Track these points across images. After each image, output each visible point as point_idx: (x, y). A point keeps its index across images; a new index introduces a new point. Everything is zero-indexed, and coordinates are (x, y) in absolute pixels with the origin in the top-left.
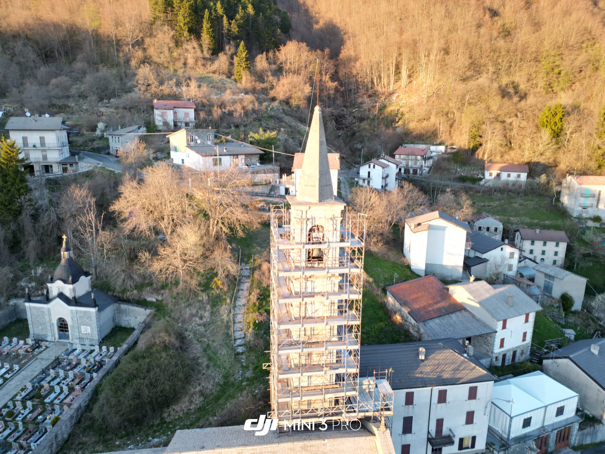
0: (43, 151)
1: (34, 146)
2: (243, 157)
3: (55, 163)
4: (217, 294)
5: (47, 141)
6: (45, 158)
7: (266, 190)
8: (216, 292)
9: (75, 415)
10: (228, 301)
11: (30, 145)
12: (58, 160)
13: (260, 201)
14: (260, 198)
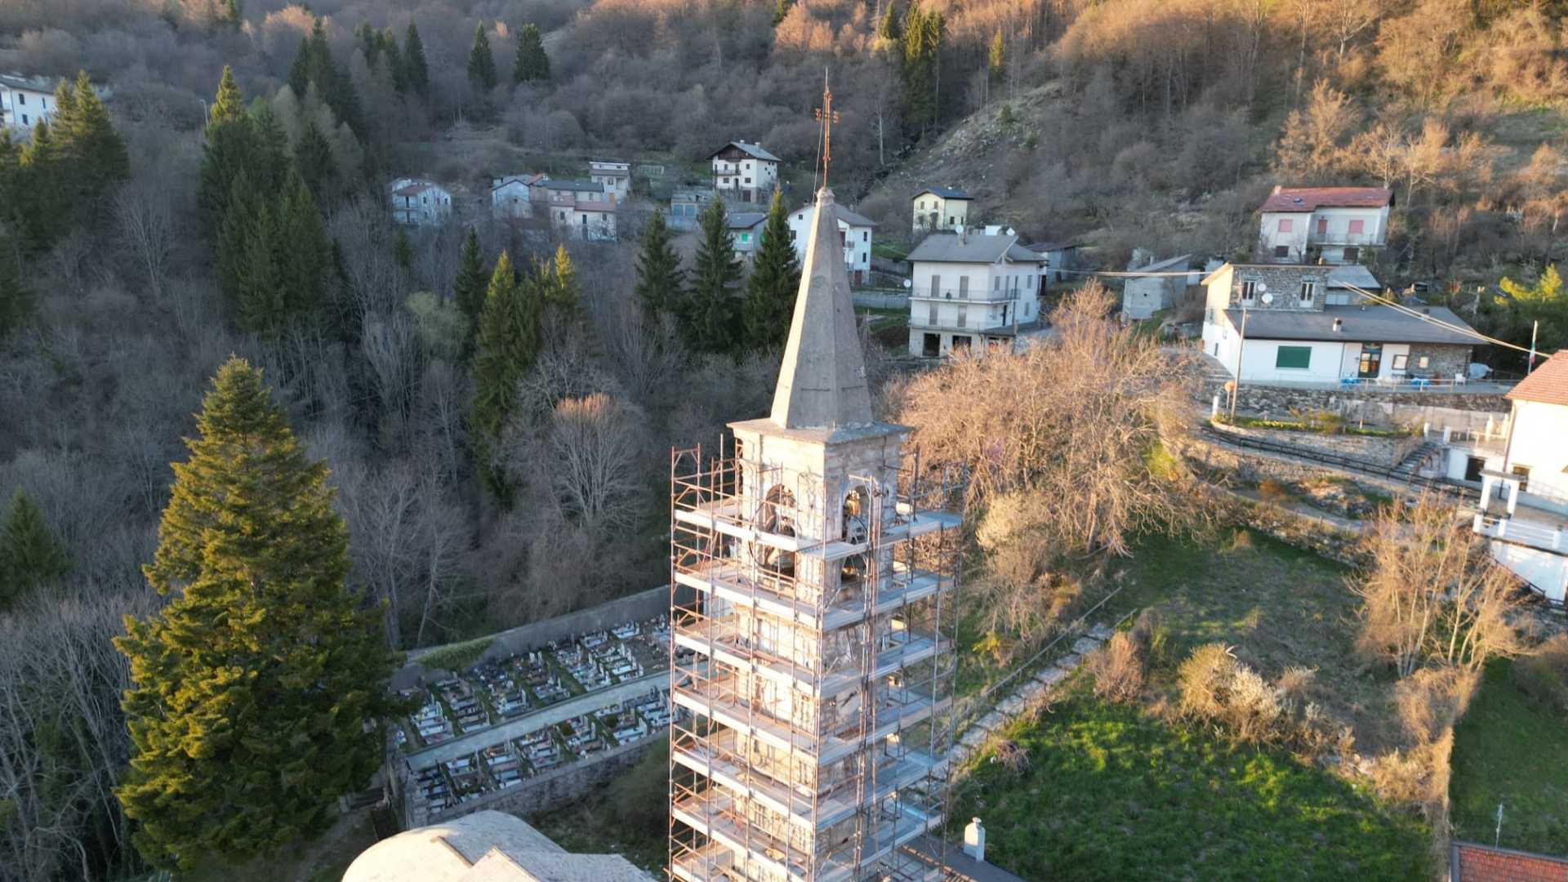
0: (963, 306)
1: (948, 296)
2: (1405, 350)
3: (979, 333)
4: (978, 667)
5: (972, 286)
6: (962, 320)
7: (1385, 453)
8: (978, 662)
9: (601, 770)
10: (984, 692)
11: (942, 294)
12: (982, 328)
13: (1332, 481)
14: (1337, 473)
